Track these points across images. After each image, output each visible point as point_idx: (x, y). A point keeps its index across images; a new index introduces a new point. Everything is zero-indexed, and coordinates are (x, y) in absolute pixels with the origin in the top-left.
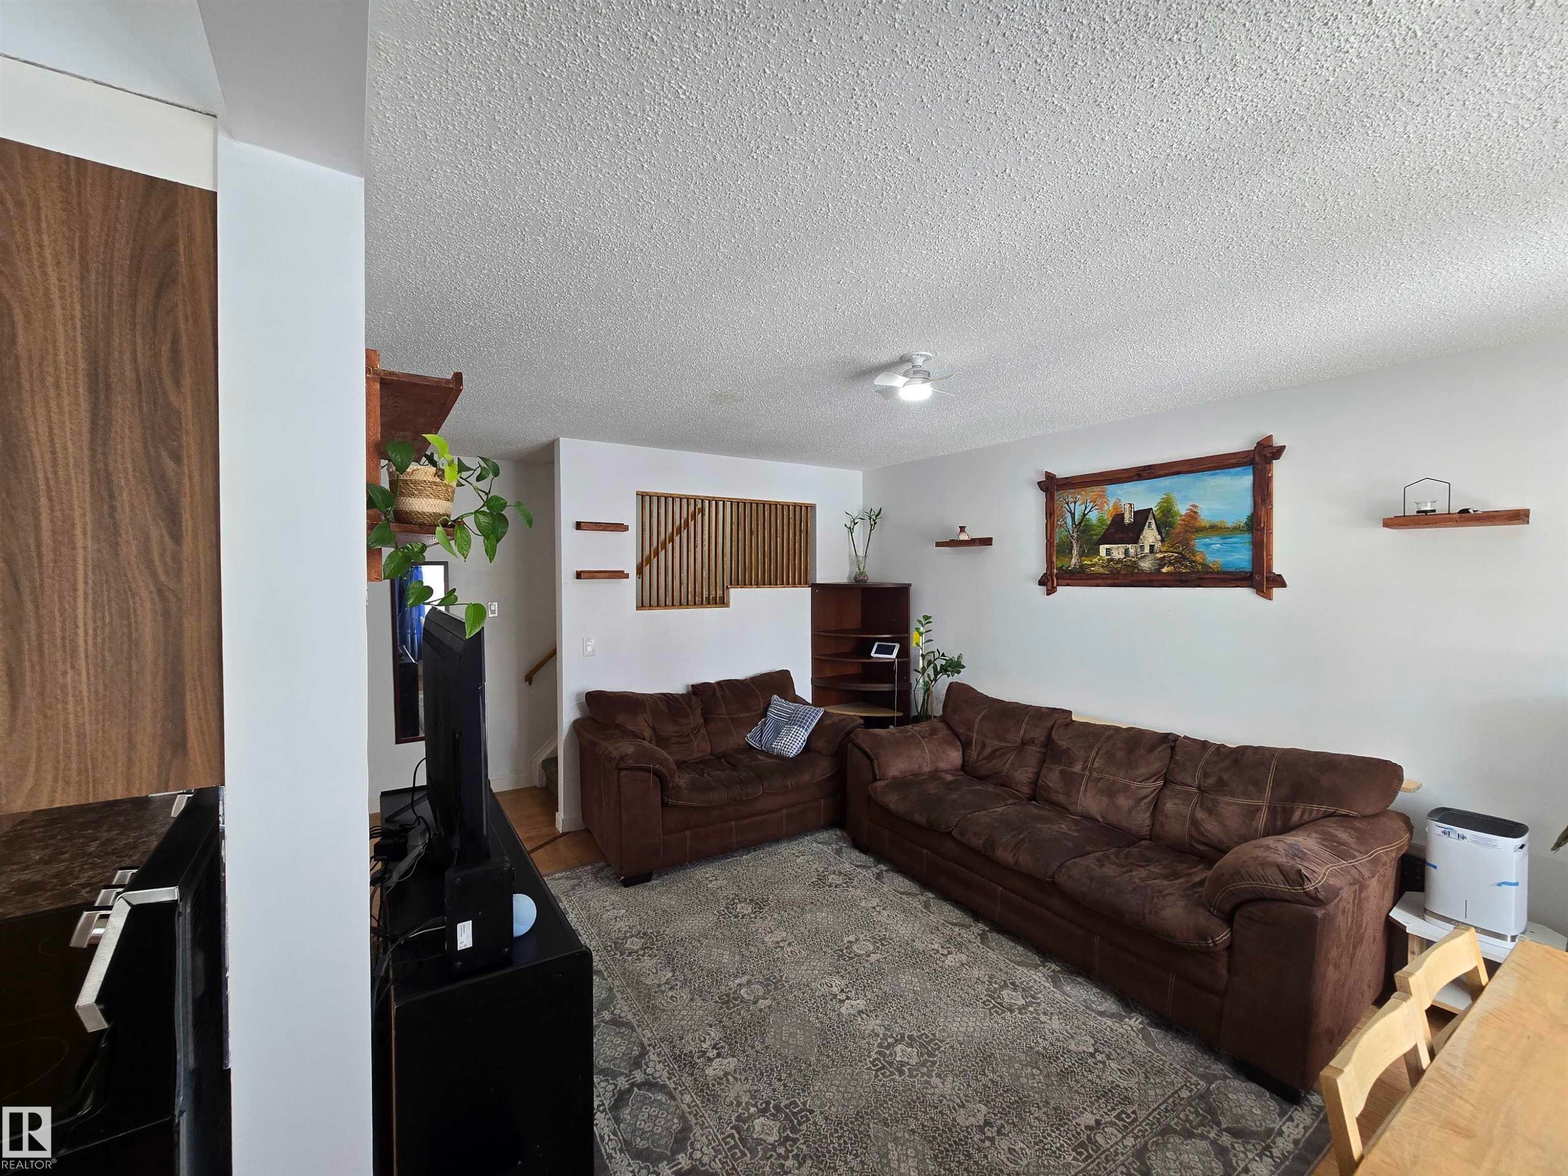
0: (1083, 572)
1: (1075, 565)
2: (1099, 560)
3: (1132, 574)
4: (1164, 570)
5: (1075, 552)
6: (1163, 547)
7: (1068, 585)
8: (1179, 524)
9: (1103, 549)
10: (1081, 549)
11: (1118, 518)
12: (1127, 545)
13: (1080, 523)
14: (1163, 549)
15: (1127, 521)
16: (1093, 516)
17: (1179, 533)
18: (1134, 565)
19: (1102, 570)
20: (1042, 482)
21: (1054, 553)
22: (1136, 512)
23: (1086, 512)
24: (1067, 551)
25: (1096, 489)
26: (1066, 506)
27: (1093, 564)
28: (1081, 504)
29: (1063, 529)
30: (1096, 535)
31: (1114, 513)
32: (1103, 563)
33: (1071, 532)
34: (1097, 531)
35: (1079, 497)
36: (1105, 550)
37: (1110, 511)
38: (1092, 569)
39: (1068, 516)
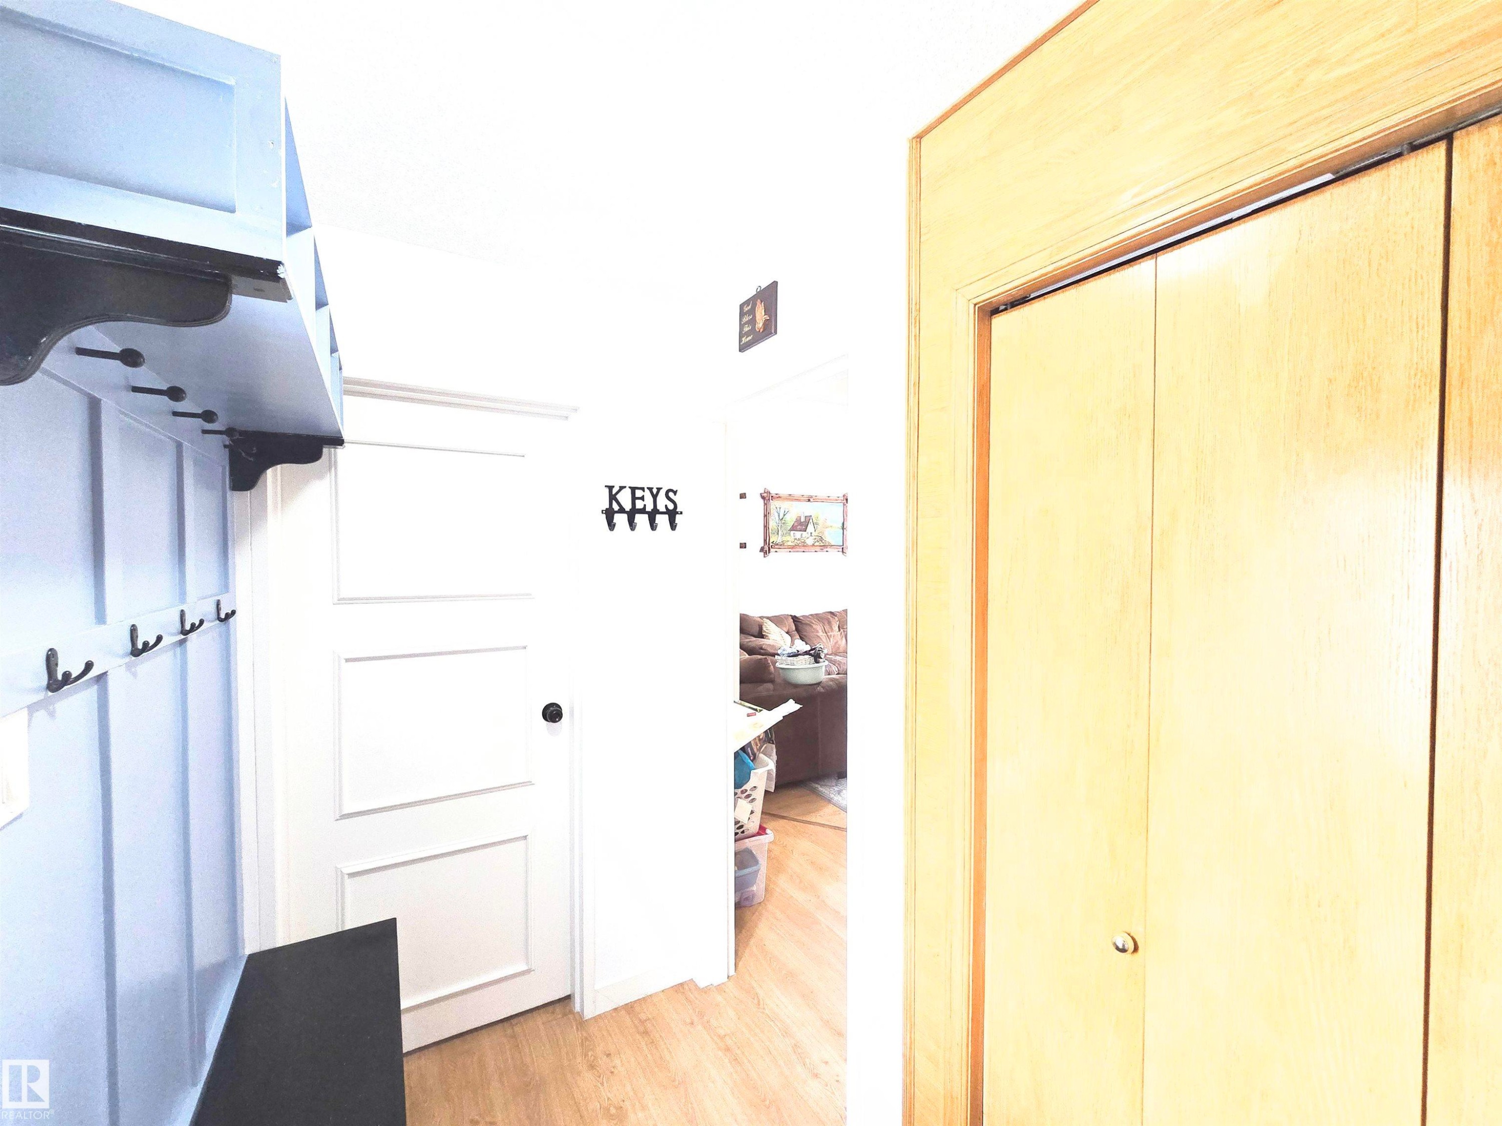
0: (783, 545)
1: (780, 541)
2: (791, 539)
3: (804, 546)
4: (815, 544)
5: (779, 534)
6: (815, 534)
7: (776, 551)
8: (821, 525)
10: (783, 533)
11: (799, 518)
12: (802, 532)
13: (782, 519)
15: (802, 521)
16: (788, 516)
17: (821, 528)
18: (805, 542)
19: (791, 544)
20: (763, 494)
21: (770, 534)
22: (806, 517)
23: (785, 514)
24: (776, 533)
25: (789, 502)
26: (776, 509)
27: (788, 541)
28: (783, 509)
29: (774, 521)
30: (789, 526)
31: (797, 516)
32: (792, 541)
33: (778, 524)
34: (790, 524)
35: (782, 505)
36: (793, 534)
37: (795, 515)
38: (788, 543)
39: (777, 514)
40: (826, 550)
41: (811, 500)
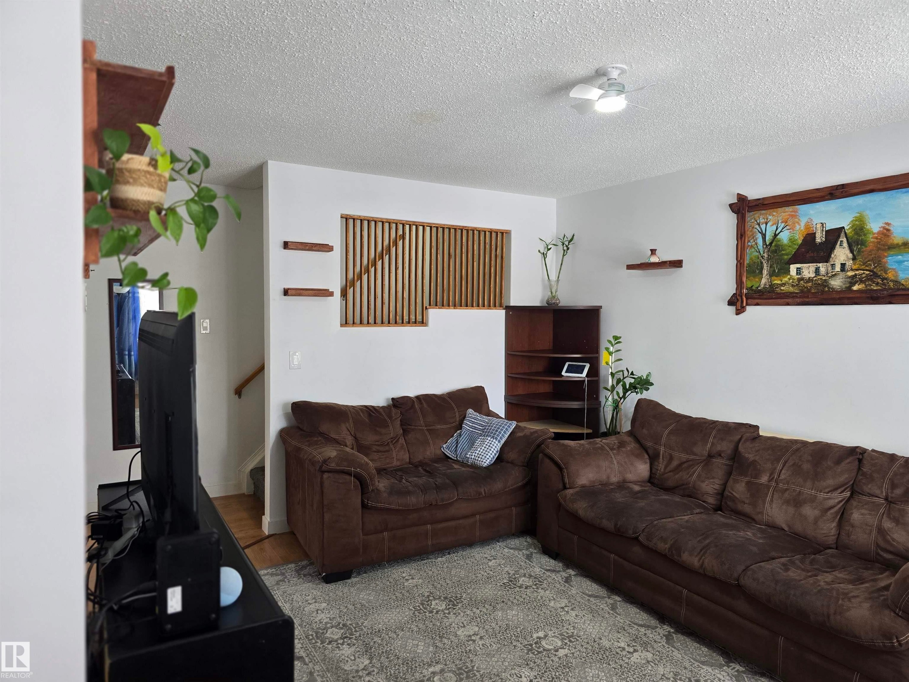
0: (773, 291)
1: (765, 285)
2: (789, 279)
3: (823, 292)
4: (855, 288)
5: (765, 272)
6: (855, 265)
7: (757, 305)
8: (872, 242)
9: (793, 268)
10: (772, 269)
11: (810, 237)
12: (818, 264)
13: (771, 244)
14: (855, 267)
15: (818, 240)
16: (784, 237)
17: (871, 251)
18: (825, 283)
19: (791, 289)
20: (733, 204)
21: (744, 273)
22: (828, 232)
23: (777, 232)
24: (757, 271)
25: (787, 209)
26: (757, 226)
27: (783, 284)
28: (773, 225)
29: (753, 250)
30: (787, 255)
31: (806, 233)
32: (793, 282)
33: (762, 253)
34: (788, 251)
35: (770, 217)
36: (796, 270)
37: (801, 230)
38: (782, 288)
39: (759, 236)
41: (838, 194)
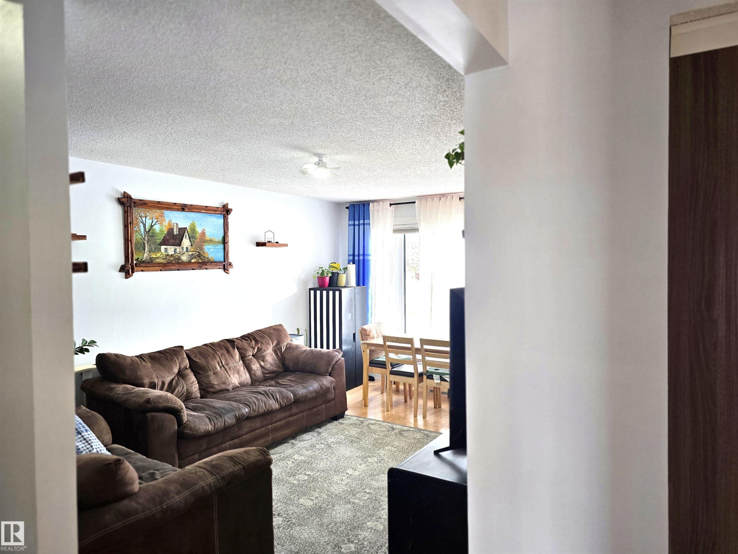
0: (152, 262)
1: (147, 257)
2: (161, 255)
3: (178, 263)
4: (193, 261)
5: (147, 249)
6: (192, 248)
7: (142, 271)
8: (199, 238)
9: (163, 247)
10: (150, 248)
11: (171, 231)
12: (175, 247)
13: (149, 231)
14: (192, 250)
15: (175, 233)
16: (157, 228)
17: (198, 242)
18: (179, 258)
19: (162, 261)
20: (122, 198)
21: (134, 249)
22: (180, 229)
23: (153, 224)
24: (141, 249)
25: (158, 211)
26: (140, 218)
27: (157, 257)
28: (150, 219)
29: (138, 234)
30: (159, 239)
31: (168, 228)
32: (163, 257)
33: (144, 236)
34: (159, 237)
35: (148, 214)
36: (164, 249)
37: (166, 226)
38: (157, 260)
39: (141, 225)
40: (205, 267)
41: (186, 209)
